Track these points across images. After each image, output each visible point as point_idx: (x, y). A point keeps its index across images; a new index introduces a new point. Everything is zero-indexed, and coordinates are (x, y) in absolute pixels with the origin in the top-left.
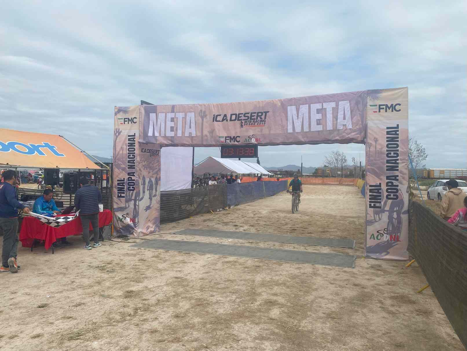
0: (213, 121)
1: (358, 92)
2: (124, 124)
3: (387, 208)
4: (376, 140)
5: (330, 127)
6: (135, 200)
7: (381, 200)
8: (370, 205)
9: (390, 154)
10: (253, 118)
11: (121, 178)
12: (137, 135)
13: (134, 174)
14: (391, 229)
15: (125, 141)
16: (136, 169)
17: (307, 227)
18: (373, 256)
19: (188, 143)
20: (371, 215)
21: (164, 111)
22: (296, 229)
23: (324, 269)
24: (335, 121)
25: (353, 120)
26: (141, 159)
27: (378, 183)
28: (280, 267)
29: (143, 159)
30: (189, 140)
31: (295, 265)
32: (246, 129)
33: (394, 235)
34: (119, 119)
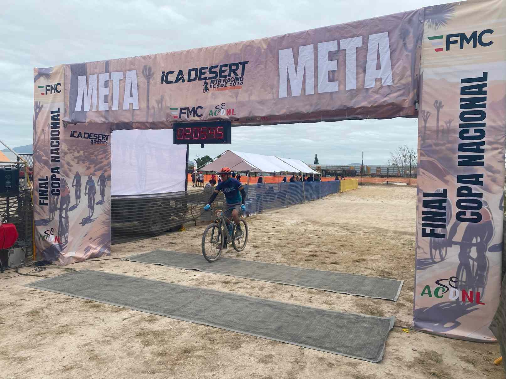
0: (162, 83)
1: (405, 13)
2: (46, 94)
4: (438, 106)
5: (351, 84)
6: (61, 210)
7: (445, 222)
8: (424, 232)
9: (468, 131)
11: (42, 177)
12: (62, 111)
13: (59, 170)
14: (464, 279)
15: (47, 120)
16: (61, 163)
17: (336, 251)
18: (427, 328)
19: (126, 121)
20: (424, 250)
21: (96, 70)
22: (318, 253)
23: (317, 363)
24: (361, 73)
25: (394, 69)
26: (71, 147)
27: (440, 190)
28: (229, 355)
29: (74, 148)
30: (129, 115)
31: (265, 348)
32: (212, 94)
33: (471, 292)
34: (39, 87)
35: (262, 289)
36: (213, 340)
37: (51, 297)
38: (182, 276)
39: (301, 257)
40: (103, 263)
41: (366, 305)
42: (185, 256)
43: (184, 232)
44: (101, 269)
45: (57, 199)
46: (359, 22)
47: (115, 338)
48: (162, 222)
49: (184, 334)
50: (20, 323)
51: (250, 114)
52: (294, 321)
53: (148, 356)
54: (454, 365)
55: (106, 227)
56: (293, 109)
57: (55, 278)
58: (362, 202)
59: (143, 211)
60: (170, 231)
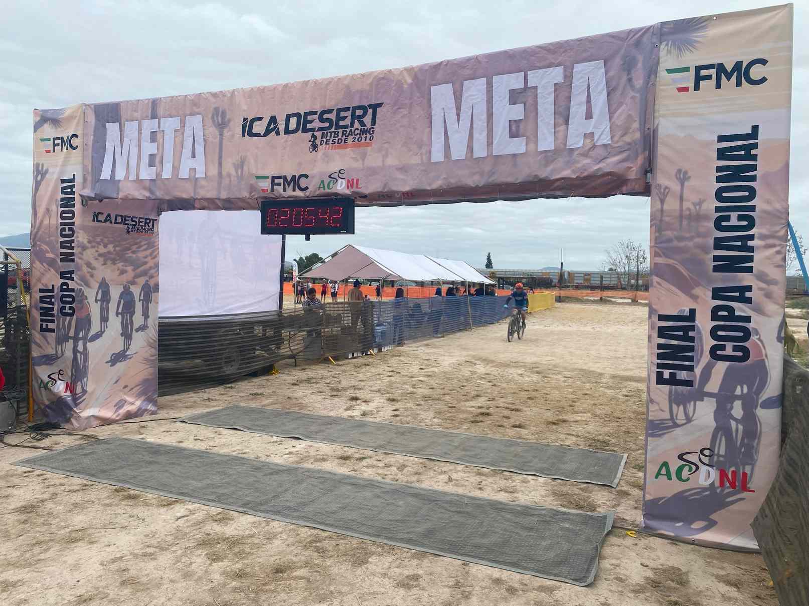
0: (243, 136)
1: (631, 31)
2: (54, 151)
3: (713, 386)
4: (682, 177)
5: (546, 142)
6: (76, 339)
7: (693, 361)
8: (659, 376)
9: (728, 218)
10: (341, 123)
11: (46, 285)
12: (79, 180)
13: (73, 276)
14: (722, 452)
15: (54, 193)
16: (77, 264)
17: (521, 407)
18: (665, 530)
19: (185, 196)
20: (661, 405)
21: (136, 114)
22: (491, 410)
23: (490, 588)
24: (562, 125)
25: (613, 120)
26: (93, 237)
27: (684, 310)
28: (350, 576)
29: (98, 239)
30: (189, 187)
31: (408, 564)
32: (324, 154)
33: (733, 472)
34: (42, 140)
35: (402, 467)
36: (322, 551)
37: (58, 482)
38: (273, 448)
39: (465, 416)
40: (144, 427)
41: (567, 494)
42: (278, 414)
43: (277, 376)
44: (142, 436)
45: (70, 323)
46: (558, 43)
47: (162, 549)
48: (242, 360)
49: (277, 542)
50: (6, 524)
51: (384, 188)
52: (453, 519)
53: (217, 577)
54: (707, 589)
55: (151, 367)
56: (453, 181)
57: (65, 452)
58: (561, 328)
59: (210, 342)
60: (255, 374)
